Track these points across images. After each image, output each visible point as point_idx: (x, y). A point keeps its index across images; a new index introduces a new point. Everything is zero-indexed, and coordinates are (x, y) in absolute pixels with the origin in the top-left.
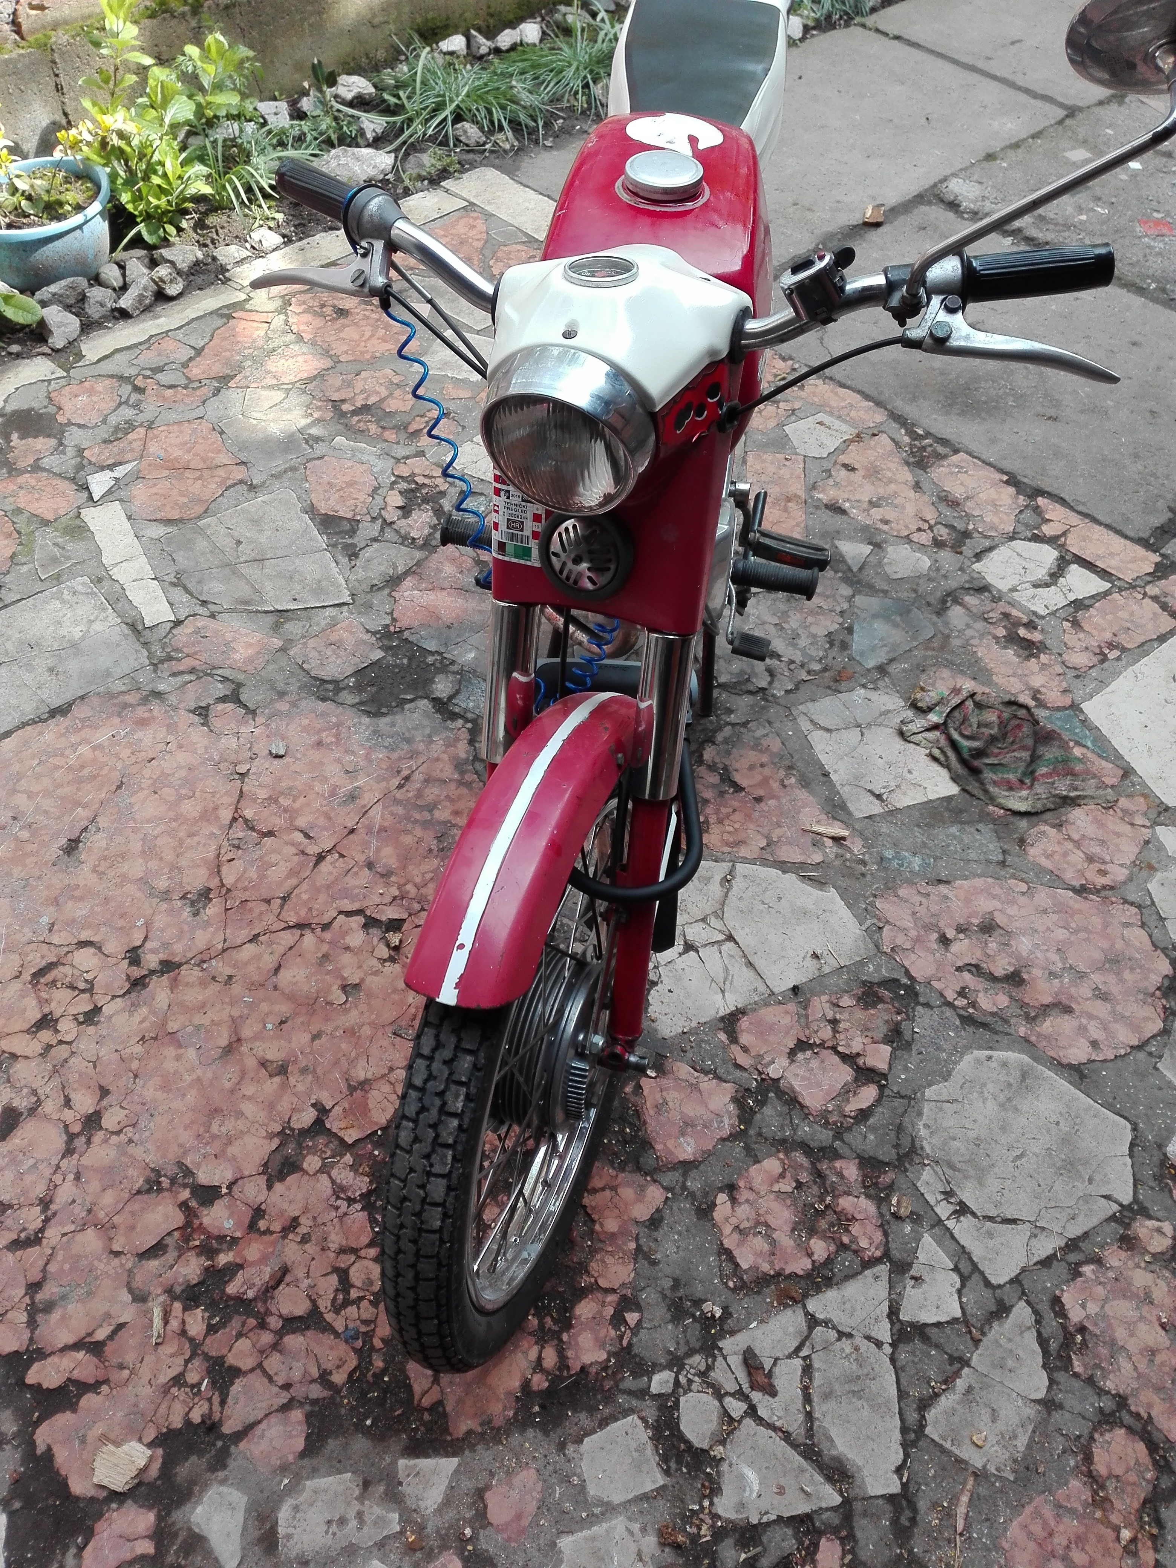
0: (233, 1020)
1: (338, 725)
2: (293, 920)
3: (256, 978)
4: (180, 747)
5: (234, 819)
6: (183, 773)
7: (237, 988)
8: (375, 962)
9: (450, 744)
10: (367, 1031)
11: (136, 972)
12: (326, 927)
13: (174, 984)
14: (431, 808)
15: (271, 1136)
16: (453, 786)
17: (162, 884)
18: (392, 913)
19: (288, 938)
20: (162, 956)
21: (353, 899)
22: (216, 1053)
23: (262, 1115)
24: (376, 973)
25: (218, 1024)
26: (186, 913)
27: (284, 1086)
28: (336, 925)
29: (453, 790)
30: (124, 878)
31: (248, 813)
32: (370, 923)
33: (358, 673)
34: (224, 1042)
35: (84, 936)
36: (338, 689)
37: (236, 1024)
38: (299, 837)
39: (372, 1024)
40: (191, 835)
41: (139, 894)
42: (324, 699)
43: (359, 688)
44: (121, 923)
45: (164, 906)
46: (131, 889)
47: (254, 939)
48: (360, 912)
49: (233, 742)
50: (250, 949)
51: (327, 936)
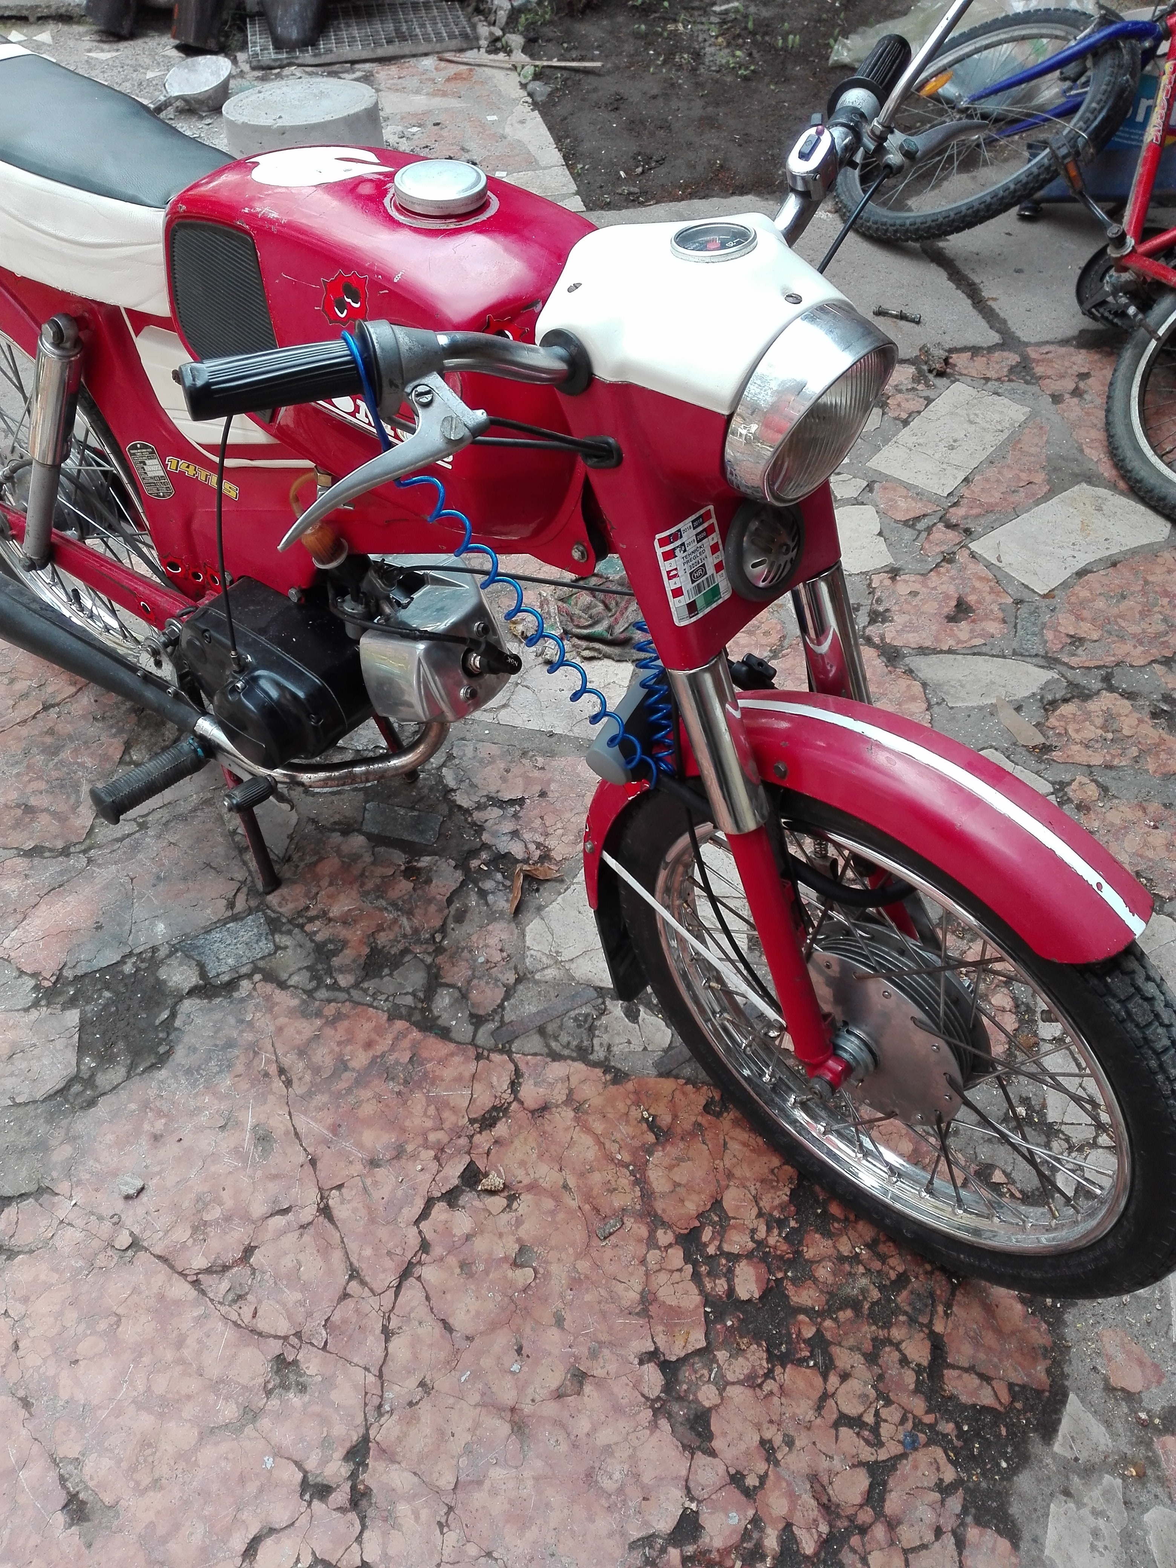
0: (483, 1405)
1: (145, 1106)
2: (392, 1279)
3: (442, 1355)
4: (25, 1300)
5: (196, 1283)
6: (71, 1316)
7: (443, 1383)
8: (505, 1217)
9: (270, 1005)
10: (583, 1266)
11: (341, 1497)
12: (425, 1246)
13: (389, 1455)
14: (342, 1065)
15: (654, 1425)
16: (329, 1031)
17: (229, 1411)
18: (453, 1172)
19: (412, 1293)
20: (339, 1453)
21: (407, 1200)
22: (513, 1445)
23: (624, 1425)
24: (519, 1222)
25: (477, 1425)
26: (294, 1399)
27: (600, 1384)
28: (429, 1236)
29: (335, 1035)
30: (186, 1457)
31: (199, 1262)
32: (451, 1197)
33: (82, 1049)
34: (504, 1428)
35: (239, 1543)
36: (90, 1082)
37: (490, 1404)
38: (279, 1221)
39: (579, 1256)
40: (180, 1343)
41: (224, 1447)
42: (92, 1103)
43: (106, 1059)
44: (252, 1488)
45: (265, 1423)
46: (208, 1454)
47: (387, 1333)
48: (430, 1203)
49: (72, 1235)
50: (395, 1344)
51: (437, 1250)
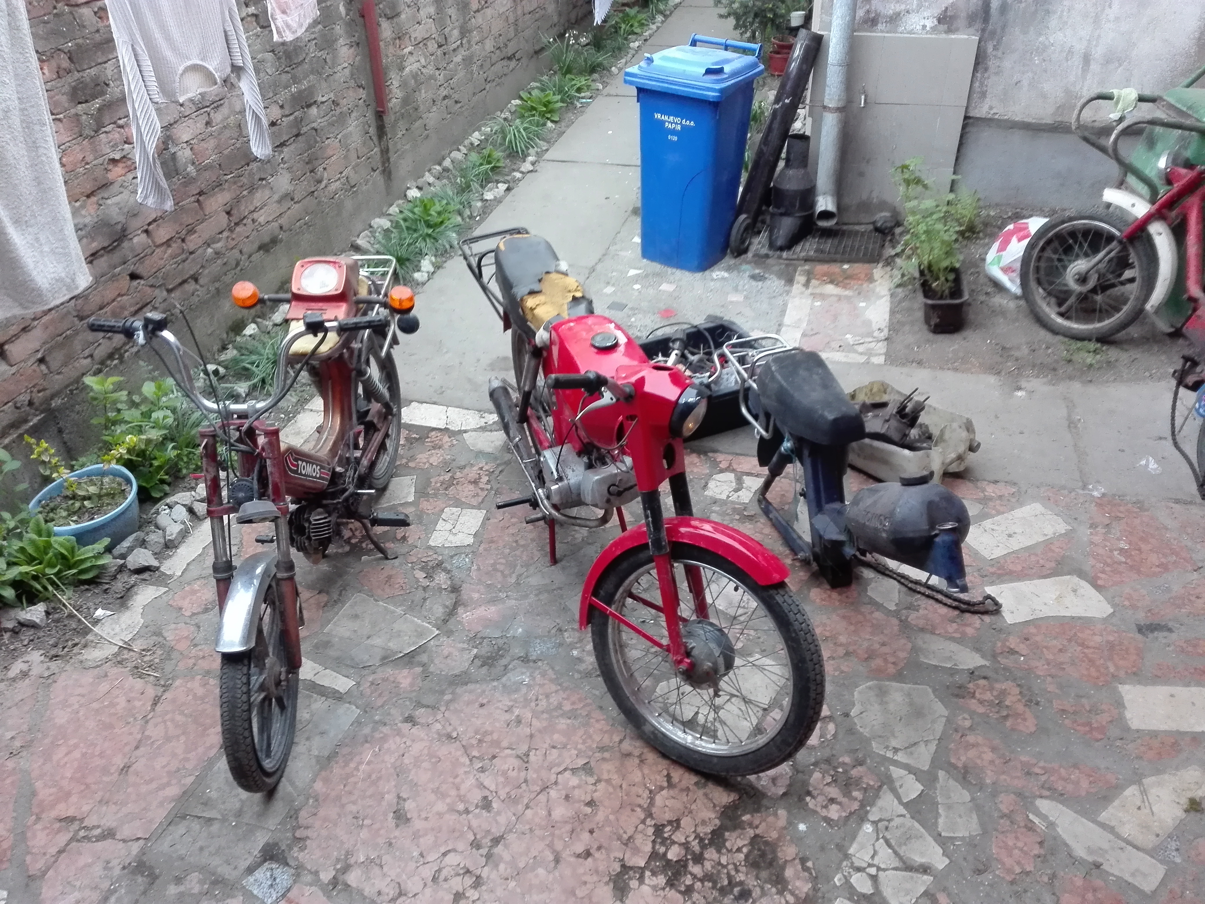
0: (548, 845)
1: (483, 692)
2: (538, 789)
3: (543, 823)
4: (413, 741)
5: (471, 760)
6: (426, 752)
7: (538, 832)
8: (591, 787)
9: (543, 675)
10: (611, 817)
11: (484, 851)
12: (556, 783)
13: (506, 846)
14: (559, 706)
15: (607, 883)
16: (561, 692)
17: (461, 807)
18: (581, 762)
19: (542, 797)
20: (490, 838)
21: (559, 765)
22: (552, 865)
23: (595, 878)
24: (596, 791)
25: (543, 851)
26: (484, 813)
27: (595, 860)
28: (559, 780)
29: (562, 695)
30: (440, 815)
31: (475, 753)
32: (574, 771)
33: (472, 664)
34: (551, 857)
35: (443, 850)
36: (469, 676)
37: (550, 846)
38: (508, 751)
39: (613, 813)
40: (456, 777)
41: (454, 817)
42: (466, 684)
43: (478, 671)
44: (457, 834)
45: (470, 816)
46: (447, 816)
47: (527, 807)
48: (565, 770)
49: (438, 726)
50: (529, 812)
51: (560, 787)
